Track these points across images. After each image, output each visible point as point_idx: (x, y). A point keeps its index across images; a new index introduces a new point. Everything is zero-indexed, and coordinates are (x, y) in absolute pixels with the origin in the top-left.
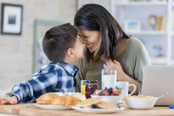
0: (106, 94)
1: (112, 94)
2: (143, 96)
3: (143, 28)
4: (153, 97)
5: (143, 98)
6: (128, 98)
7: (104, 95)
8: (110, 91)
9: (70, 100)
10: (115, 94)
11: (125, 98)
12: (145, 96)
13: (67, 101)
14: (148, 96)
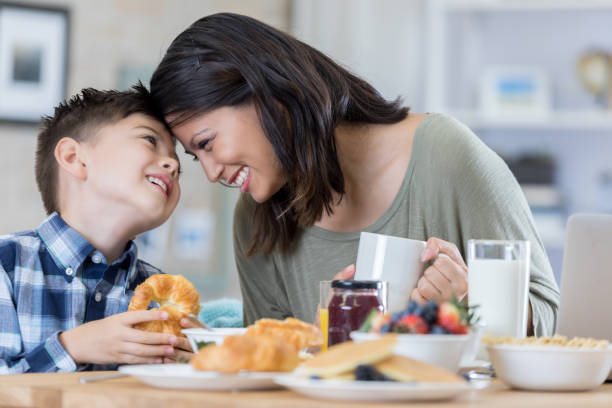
0: (412, 326)
1: (438, 329)
2: (563, 338)
3: (557, 101)
4: (604, 343)
5: (564, 345)
6: (501, 343)
7: (404, 330)
8: (428, 317)
9: (271, 352)
10: (452, 327)
11: (491, 343)
12: (570, 338)
13: (258, 356)
14: (582, 340)
